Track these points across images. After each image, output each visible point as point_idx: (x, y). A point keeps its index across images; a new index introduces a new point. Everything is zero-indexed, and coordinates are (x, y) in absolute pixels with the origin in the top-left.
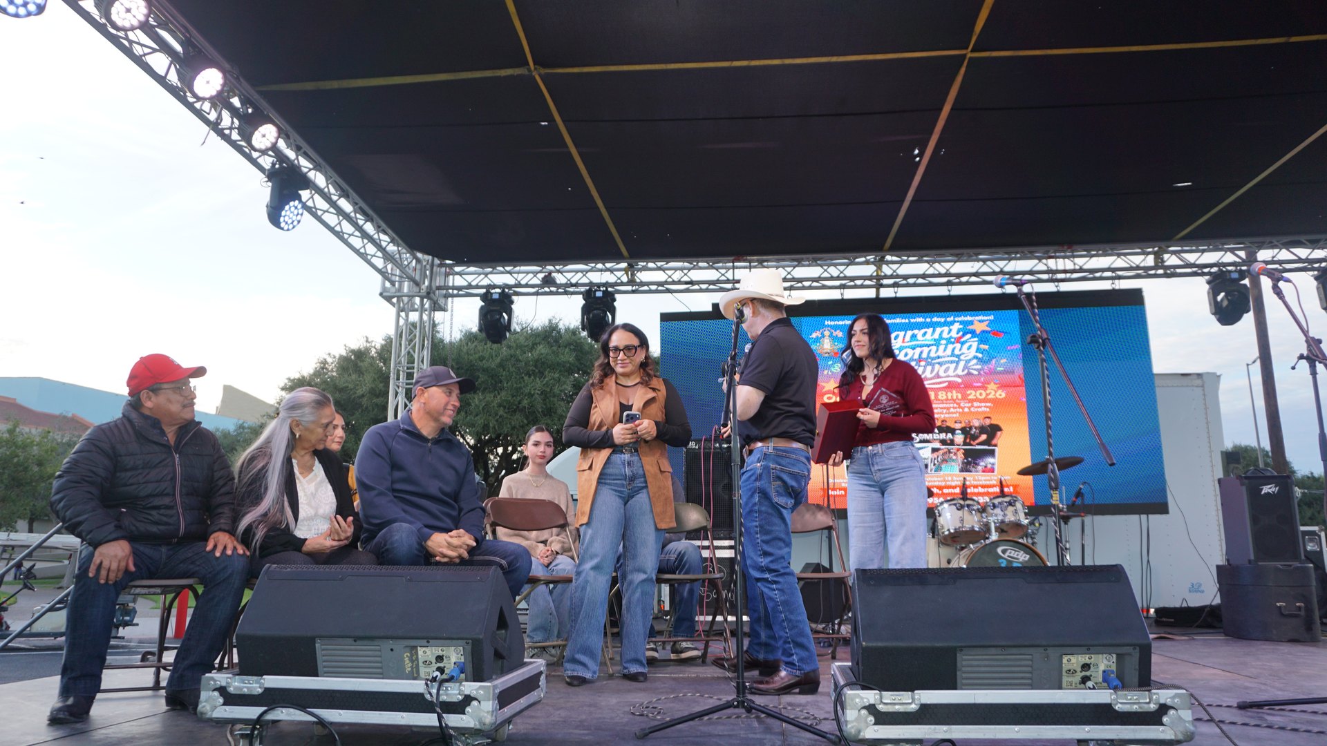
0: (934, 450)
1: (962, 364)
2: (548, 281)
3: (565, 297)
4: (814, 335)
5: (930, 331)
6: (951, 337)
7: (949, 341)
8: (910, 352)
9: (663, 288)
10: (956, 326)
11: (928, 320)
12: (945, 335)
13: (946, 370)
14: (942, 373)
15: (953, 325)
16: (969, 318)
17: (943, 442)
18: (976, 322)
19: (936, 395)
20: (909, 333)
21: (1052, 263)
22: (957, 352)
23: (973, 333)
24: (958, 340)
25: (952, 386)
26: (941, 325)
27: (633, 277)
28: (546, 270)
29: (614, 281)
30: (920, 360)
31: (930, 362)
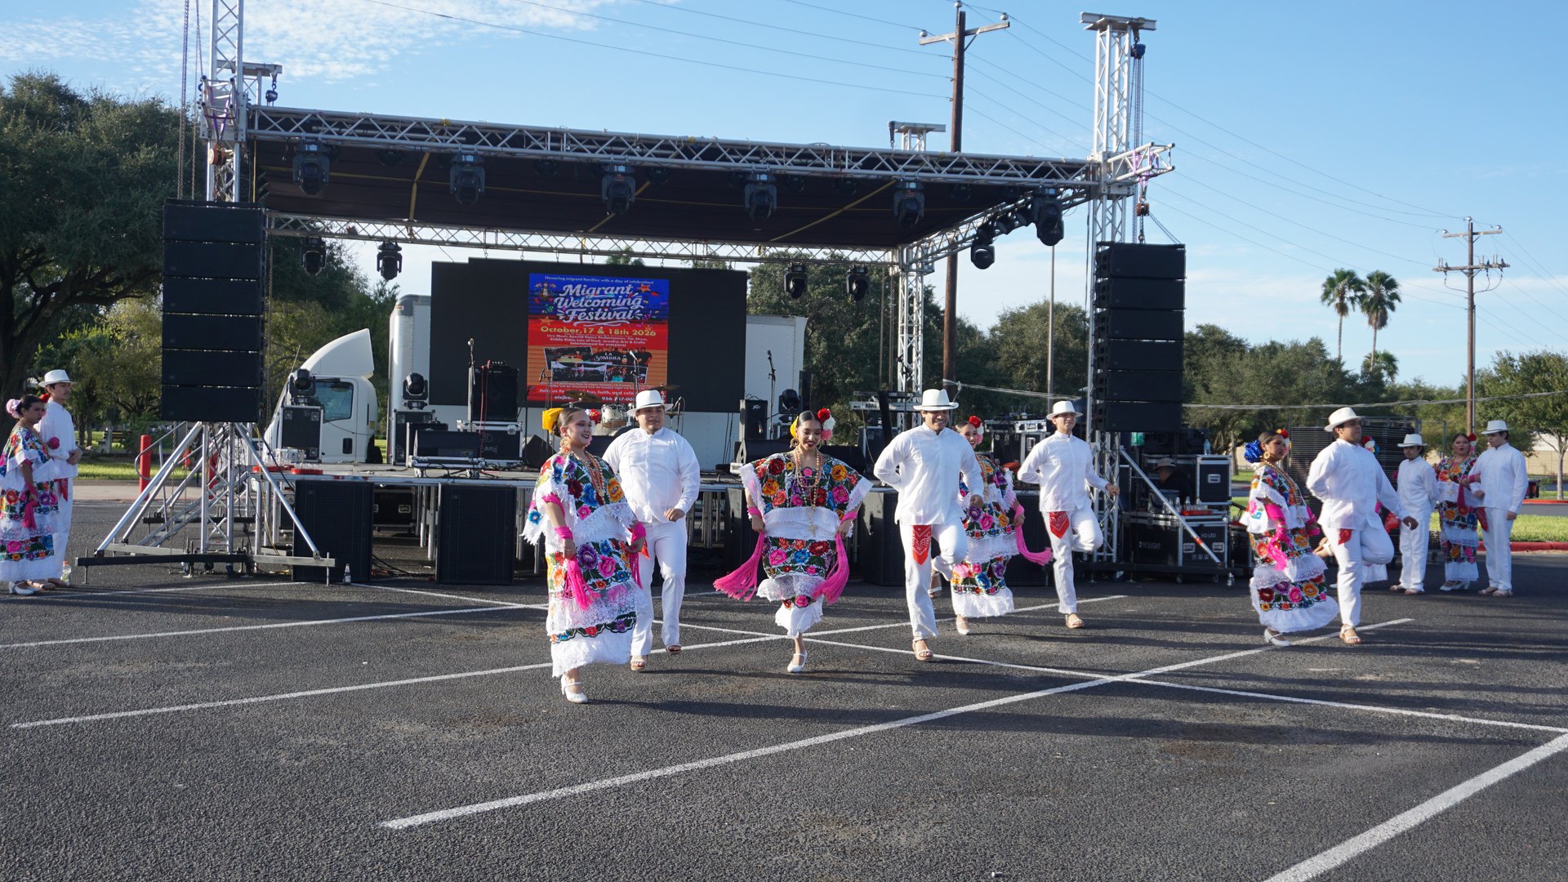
0: (608, 367)
1: (631, 312)
2: (352, 230)
3: (365, 244)
4: (537, 286)
5: (613, 288)
6: (626, 294)
7: (624, 296)
8: (599, 301)
10: (629, 288)
11: (612, 281)
12: (622, 293)
13: (621, 316)
14: (618, 317)
15: (627, 286)
16: (637, 282)
17: (614, 362)
18: (643, 286)
19: (613, 331)
20: (600, 289)
22: (628, 304)
23: (640, 292)
24: (629, 296)
25: (623, 326)
26: (620, 285)
27: (411, 230)
28: (352, 225)
29: (400, 236)
30: (605, 307)
31: (611, 309)
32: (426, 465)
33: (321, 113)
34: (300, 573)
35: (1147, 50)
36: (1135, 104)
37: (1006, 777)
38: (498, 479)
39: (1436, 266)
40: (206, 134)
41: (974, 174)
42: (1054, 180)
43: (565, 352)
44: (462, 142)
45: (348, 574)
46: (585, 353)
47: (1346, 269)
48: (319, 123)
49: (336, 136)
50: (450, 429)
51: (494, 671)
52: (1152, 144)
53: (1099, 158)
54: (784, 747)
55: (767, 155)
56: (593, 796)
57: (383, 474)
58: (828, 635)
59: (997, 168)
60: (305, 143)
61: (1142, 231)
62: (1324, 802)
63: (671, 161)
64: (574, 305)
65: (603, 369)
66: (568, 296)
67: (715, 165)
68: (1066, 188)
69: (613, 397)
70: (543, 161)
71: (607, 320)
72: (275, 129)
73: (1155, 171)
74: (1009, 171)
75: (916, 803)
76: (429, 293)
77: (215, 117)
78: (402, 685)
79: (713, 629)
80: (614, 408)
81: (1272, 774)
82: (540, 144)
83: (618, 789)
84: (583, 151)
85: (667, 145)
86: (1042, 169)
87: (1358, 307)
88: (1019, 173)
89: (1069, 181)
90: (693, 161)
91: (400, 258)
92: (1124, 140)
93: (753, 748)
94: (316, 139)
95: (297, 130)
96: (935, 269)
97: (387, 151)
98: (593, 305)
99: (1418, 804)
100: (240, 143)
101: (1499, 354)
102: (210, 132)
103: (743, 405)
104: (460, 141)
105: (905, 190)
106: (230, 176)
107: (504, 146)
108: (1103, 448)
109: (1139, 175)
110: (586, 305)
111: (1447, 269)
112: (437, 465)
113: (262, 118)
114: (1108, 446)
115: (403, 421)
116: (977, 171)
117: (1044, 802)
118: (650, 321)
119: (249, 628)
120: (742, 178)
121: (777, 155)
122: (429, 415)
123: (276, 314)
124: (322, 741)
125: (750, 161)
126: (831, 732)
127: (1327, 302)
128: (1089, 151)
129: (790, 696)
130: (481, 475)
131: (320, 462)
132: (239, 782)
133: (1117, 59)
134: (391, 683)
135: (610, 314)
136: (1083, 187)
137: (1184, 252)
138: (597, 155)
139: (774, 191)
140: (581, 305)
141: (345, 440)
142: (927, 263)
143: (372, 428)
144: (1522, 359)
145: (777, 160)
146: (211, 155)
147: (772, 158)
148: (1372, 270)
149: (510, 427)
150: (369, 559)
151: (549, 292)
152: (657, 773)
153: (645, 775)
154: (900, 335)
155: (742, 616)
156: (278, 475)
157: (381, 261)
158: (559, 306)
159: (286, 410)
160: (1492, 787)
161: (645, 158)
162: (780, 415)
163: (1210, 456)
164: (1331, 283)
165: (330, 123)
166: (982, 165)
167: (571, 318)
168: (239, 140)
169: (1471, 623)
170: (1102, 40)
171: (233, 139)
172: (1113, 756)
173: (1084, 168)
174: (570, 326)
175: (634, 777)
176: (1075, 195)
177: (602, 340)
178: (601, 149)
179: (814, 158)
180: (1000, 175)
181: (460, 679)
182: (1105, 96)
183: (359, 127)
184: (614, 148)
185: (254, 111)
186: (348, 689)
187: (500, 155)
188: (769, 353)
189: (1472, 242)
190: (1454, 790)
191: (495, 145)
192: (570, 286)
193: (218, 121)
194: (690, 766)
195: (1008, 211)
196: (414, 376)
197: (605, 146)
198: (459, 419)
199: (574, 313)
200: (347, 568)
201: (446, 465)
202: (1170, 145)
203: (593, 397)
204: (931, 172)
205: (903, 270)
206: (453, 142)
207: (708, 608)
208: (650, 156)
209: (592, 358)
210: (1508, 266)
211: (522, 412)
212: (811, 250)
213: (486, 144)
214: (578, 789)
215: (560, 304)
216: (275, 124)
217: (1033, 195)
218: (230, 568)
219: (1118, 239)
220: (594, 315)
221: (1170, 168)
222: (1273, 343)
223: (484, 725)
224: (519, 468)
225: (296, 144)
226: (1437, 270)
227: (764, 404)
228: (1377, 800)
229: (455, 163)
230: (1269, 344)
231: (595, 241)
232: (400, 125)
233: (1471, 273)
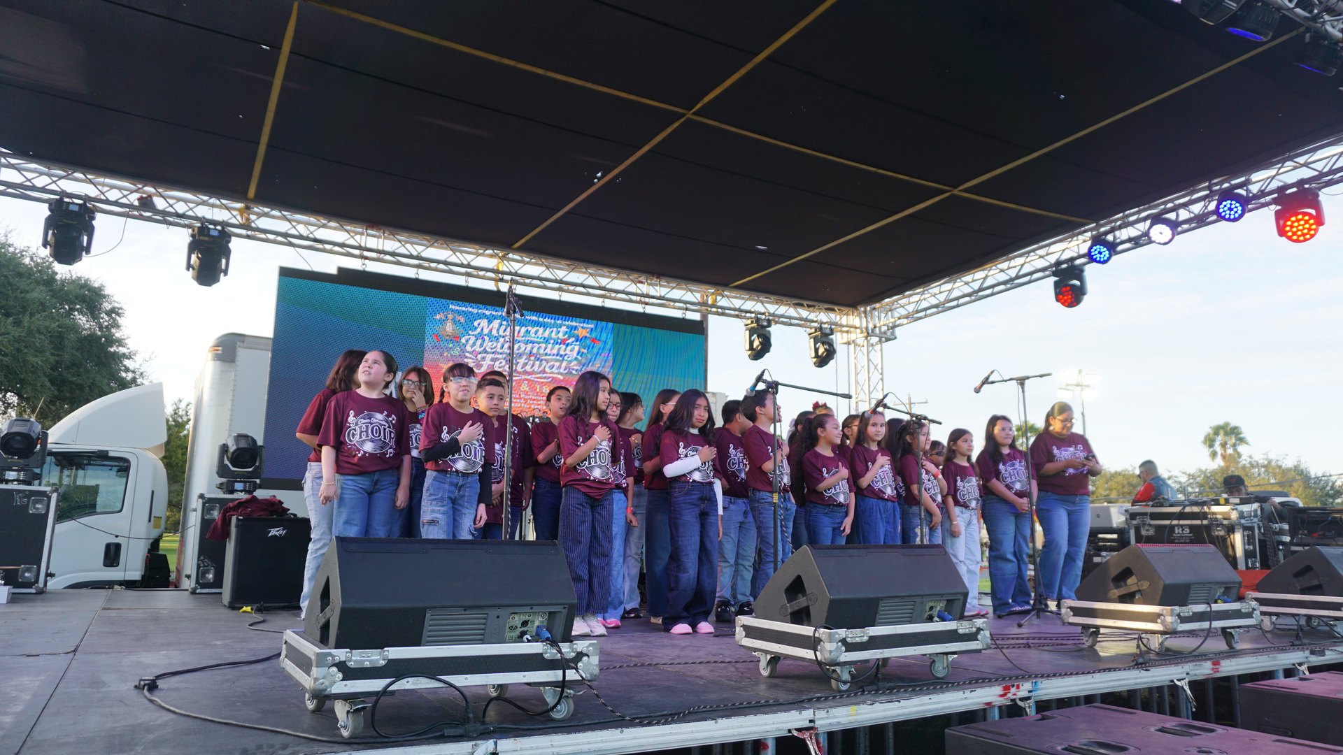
1: (565, 363)
2: (146, 203)
3: (165, 226)
4: (438, 317)
5: (541, 330)
6: (558, 338)
7: (556, 341)
8: (523, 346)
9: (286, 239)
10: (564, 329)
11: (541, 319)
12: (554, 336)
13: (552, 367)
14: (547, 370)
15: (561, 328)
16: (574, 324)
18: (580, 329)
20: (524, 329)
21: (644, 288)
22: (562, 352)
23: (577, 337)
24: (563, 342)
26: (551, 326)
27: (250, 213)
28: (146, 191)
29: (234, 221)
30: (531, 354)
31: (539, 357)
64: (489, 350)
66: (480, 335)
71: (534, 372)
91: (227, 253)
98: (515, 349)
110: (506, 349)
115: (216, 514)
135: (537, 363)
140: (499, 350)
141: (108, 546)
143: (156, 526)
151: (455, 326)
157: (194, 257)
158: (468, 348)
167: (486, 364)
192: (484, 322)
196: (239, 438)
199: (490, 357)
205: (865, 335)
215: (471, 342)
220: (516, 364)
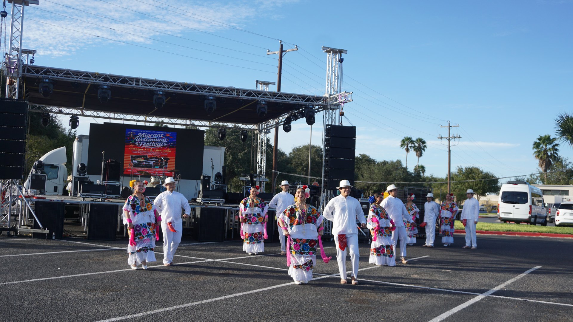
0: (154, 163)
1: (162, 144)
2: (60, 111)
3: (65, 116)
4: (129, 133)
5: (156, 135)
7: (160, 138)
8: (151, 139)
10: (162, 135)
11: (156, 132)
12: (159, 136)
13: (159, 145)
14: (157, 145)
16: (165, 133)
17: (156, 161)
18: (167, 134)
19: (156, 150)
20: (151, 135)
22: (162, 140)
23: (166, 136)
24: (162, 138)
25: (159, 148)
26: (159, 134)
27: (83, 112)
28: (60, 109)
29: (78, 113)
30: (153, 141)
31: (155, 142)
32: (85, 196)
33: (51, 68)
34: (35, 235)
35: (344, 60)
36: (340, 79)
37: (292, 310)
38: (112, 202)
39: (438, 137)
40: (6, 74)
41: (285, 99)
42: (312, 103)
43: (138, 157)
44: (103, 81)
45: (54, 236)
46: (145, 158)
47: (409, 136)
48: (50, 72)
49: (56, 77)
50: (94, 184)
51: (108, 272)
52: (345, 92)
53: (327, 96)
54: (213, 300)
55: (213, 90)
56: (143, 318)
57: (69, 199)
58: (230, 260)
59: (293, 98)
60: (44, 79)
61: (341, 121)
62: (400, 319)
63: (179, 91)
64: (142, 140)
65: (152, 163)
66: (140, 137)
67: (195, 93)
68: (316, 105)
69: (155, 173)
70: (132, 89)
71: (154, 146)
72: (33, 73)
73: (346, 101)
74: (297, 99)
75: (260, 320)
76: (88, 135)
77: (10, 68)
78: (73, 277)
79: (189, 257)
80: (155, 177)
81: (383, 309)
82: (131, 83)
83: (152, 315)
84: (147, 86)
85: (177, 85)
86: (308, 99)
87: (412, 150)
88: (300, 100)
89: (317, 103)
90: (187, 91)
91: (78, 121)
92: (336, 90)
93: (202, 300)
94: (48, 77)
95: (41, 74)
96: (271, 132)
97: (75, 83)
98: (149, 140)
99: (431, 319)
100: (19, 78)
101: (458, 167)
102: (8, 73)
103: (202, 177)
104: (102, 80)
105: (261, 104)
106: (15, 89)
107: (118, 83)
108: (327, 195)
109: (341, 102)
110: (146, 140)
111: (442, 138)
112: (89, 197)
113: (28, 69)
114: (329, 195)
116: (286, 98)
117: (305, 319)
118: (169, 147)
119: (15, 255)
120: (204, 98)
121: (216, 90)
122: (87, 178)
123: (30, 140)
124: (41, 298)
125: (207, 92)
126: (230, 294)
127: (402, 147)
128: (324, 93)
129: (216, 281)
130: (105, 200)
131: (45, 195)
132: (8, 313)
133: (334, 63)
134: (69, 276)
135: (155, 144)
136: (322, 105)
137: (355, 129)
138: (152, 87)
139: (215, 103)
140: (144, 140)
141: (55, 187)
142: (268, 130)
144: (466, 168)
145: (216, 92)
146: (8, 81)
147: (215, 91)
148: (417, 137)
149: (117, 183)
150: (62, 230)
151: (133, 135)
152: (167, 309)
153: (162, 310)
154: (258, 154)
155: (199, 253)
156: (29, 199)
157: (71, 122)
158: (136, 141)
159: (33, 175)
160: (455, 313)
161: (169, 89)
162: (215, 181)
163: (363, 199)
164: (403, 141)
165: (54, 72)
166: (288, 97)
167: (141, 144)
168: (19, 76)
169: (449, 258)
170: (329, 56)
171: (17, 76)
172: (329, 303)
173: (322, 99)
174: (140, 148)
175: (158, 311)
176: (319, 108)
177: (152, 153)
178: (154, 85)
179: (229, 92)
180: (294, 100)
181: (95, 275)
182: (330, 75)
183: (64, 74)
184: (158, 85)
185: (25, 66)
186: (52, 278)
187: (116, 86)
188: (212, 159)
189: (450, 129)
190: (443, 314)
191: (115, 82)
192: (141, 134)
193: (11, 69)
194: (179, 306)
195: (296, 113)
196: (81, 164)
197: (155, 85)
198: (98, 180)
199: (142, 143)
200: (54, 234)
201: (93, 197)
202: (351, 93)
203: (148, 173)
204: (270, 98)
205: (259, 132)
206: (99, 81)
207: (187, 250)
208: (171, 89)
209: (148, 159)
210: (461, 138)
211: (121, 178)
212: (227, 124)
213: (112, 82)
214: (137, 315)
215: (137, 139)
216: (33, 71)
217: (305, 108)
218: (9, 233)
219: (333, 124)
220: (149, 144)
221: (351, 100)
222: (384, 161)
223: (103, 292)
224: (120, 198)
225: (41, 79)
226: (439, 138)
227: (209, 177)
228: (418, 318)
229: (100, 88)
230: (383, 161)
231: (150, 118)
232: (80, 74)
233: (449, 140)
